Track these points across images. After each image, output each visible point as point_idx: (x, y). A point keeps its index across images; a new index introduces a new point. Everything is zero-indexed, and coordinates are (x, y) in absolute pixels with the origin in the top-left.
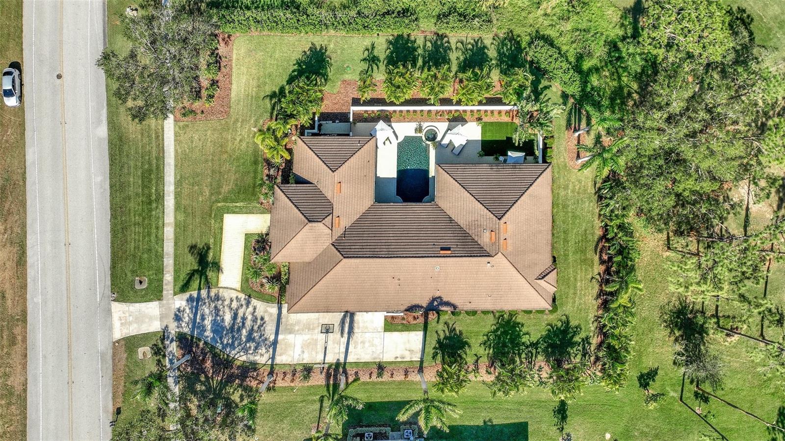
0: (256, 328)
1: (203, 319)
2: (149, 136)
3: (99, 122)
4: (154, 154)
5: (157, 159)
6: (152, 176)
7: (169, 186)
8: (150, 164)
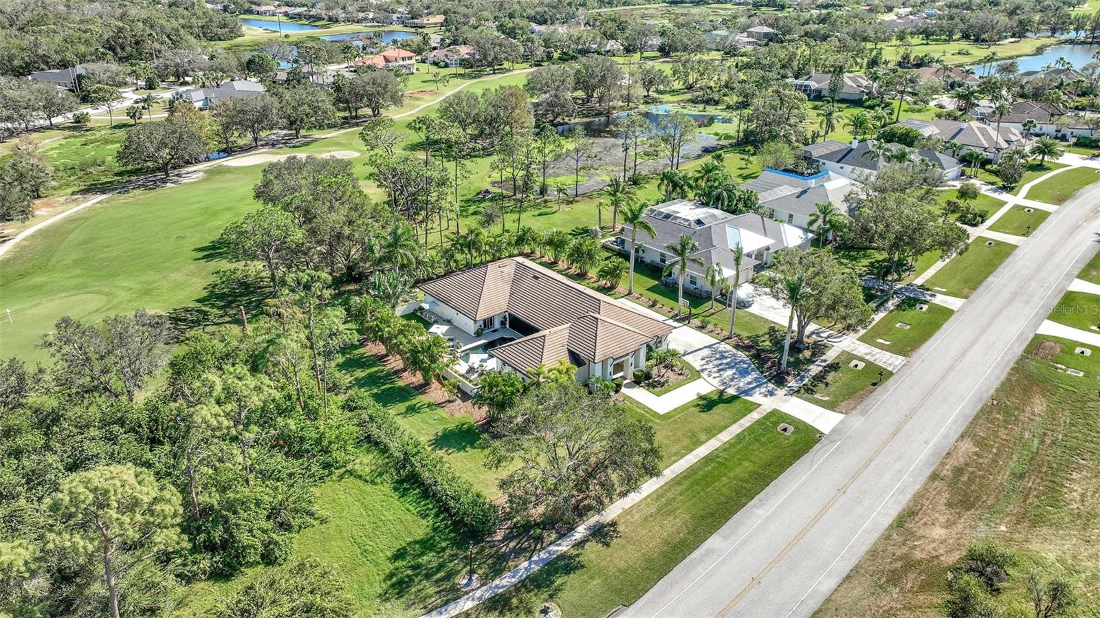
0: (714, 359)
1: (750, 383)
2: (666, 505)
3: (710, 552)
4: (679, 488)
5: (679, 483)
6: (699, 477)
7: (690, 460)
8: (691, 486)
